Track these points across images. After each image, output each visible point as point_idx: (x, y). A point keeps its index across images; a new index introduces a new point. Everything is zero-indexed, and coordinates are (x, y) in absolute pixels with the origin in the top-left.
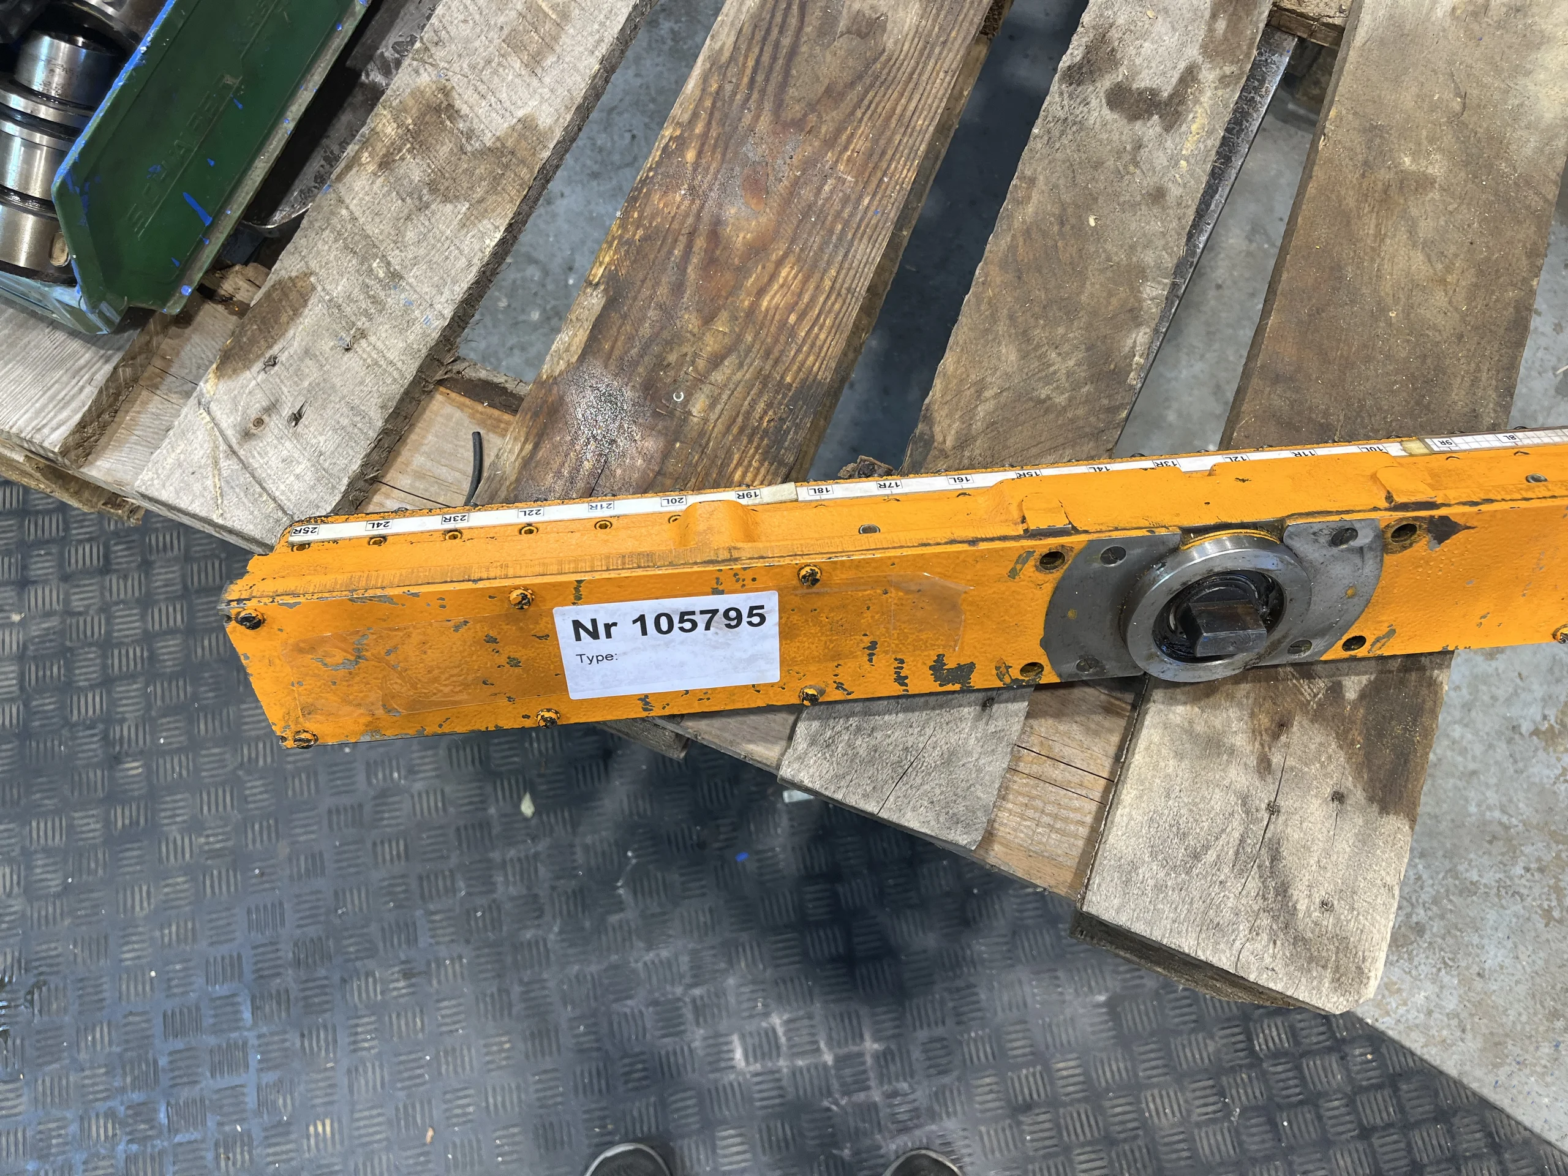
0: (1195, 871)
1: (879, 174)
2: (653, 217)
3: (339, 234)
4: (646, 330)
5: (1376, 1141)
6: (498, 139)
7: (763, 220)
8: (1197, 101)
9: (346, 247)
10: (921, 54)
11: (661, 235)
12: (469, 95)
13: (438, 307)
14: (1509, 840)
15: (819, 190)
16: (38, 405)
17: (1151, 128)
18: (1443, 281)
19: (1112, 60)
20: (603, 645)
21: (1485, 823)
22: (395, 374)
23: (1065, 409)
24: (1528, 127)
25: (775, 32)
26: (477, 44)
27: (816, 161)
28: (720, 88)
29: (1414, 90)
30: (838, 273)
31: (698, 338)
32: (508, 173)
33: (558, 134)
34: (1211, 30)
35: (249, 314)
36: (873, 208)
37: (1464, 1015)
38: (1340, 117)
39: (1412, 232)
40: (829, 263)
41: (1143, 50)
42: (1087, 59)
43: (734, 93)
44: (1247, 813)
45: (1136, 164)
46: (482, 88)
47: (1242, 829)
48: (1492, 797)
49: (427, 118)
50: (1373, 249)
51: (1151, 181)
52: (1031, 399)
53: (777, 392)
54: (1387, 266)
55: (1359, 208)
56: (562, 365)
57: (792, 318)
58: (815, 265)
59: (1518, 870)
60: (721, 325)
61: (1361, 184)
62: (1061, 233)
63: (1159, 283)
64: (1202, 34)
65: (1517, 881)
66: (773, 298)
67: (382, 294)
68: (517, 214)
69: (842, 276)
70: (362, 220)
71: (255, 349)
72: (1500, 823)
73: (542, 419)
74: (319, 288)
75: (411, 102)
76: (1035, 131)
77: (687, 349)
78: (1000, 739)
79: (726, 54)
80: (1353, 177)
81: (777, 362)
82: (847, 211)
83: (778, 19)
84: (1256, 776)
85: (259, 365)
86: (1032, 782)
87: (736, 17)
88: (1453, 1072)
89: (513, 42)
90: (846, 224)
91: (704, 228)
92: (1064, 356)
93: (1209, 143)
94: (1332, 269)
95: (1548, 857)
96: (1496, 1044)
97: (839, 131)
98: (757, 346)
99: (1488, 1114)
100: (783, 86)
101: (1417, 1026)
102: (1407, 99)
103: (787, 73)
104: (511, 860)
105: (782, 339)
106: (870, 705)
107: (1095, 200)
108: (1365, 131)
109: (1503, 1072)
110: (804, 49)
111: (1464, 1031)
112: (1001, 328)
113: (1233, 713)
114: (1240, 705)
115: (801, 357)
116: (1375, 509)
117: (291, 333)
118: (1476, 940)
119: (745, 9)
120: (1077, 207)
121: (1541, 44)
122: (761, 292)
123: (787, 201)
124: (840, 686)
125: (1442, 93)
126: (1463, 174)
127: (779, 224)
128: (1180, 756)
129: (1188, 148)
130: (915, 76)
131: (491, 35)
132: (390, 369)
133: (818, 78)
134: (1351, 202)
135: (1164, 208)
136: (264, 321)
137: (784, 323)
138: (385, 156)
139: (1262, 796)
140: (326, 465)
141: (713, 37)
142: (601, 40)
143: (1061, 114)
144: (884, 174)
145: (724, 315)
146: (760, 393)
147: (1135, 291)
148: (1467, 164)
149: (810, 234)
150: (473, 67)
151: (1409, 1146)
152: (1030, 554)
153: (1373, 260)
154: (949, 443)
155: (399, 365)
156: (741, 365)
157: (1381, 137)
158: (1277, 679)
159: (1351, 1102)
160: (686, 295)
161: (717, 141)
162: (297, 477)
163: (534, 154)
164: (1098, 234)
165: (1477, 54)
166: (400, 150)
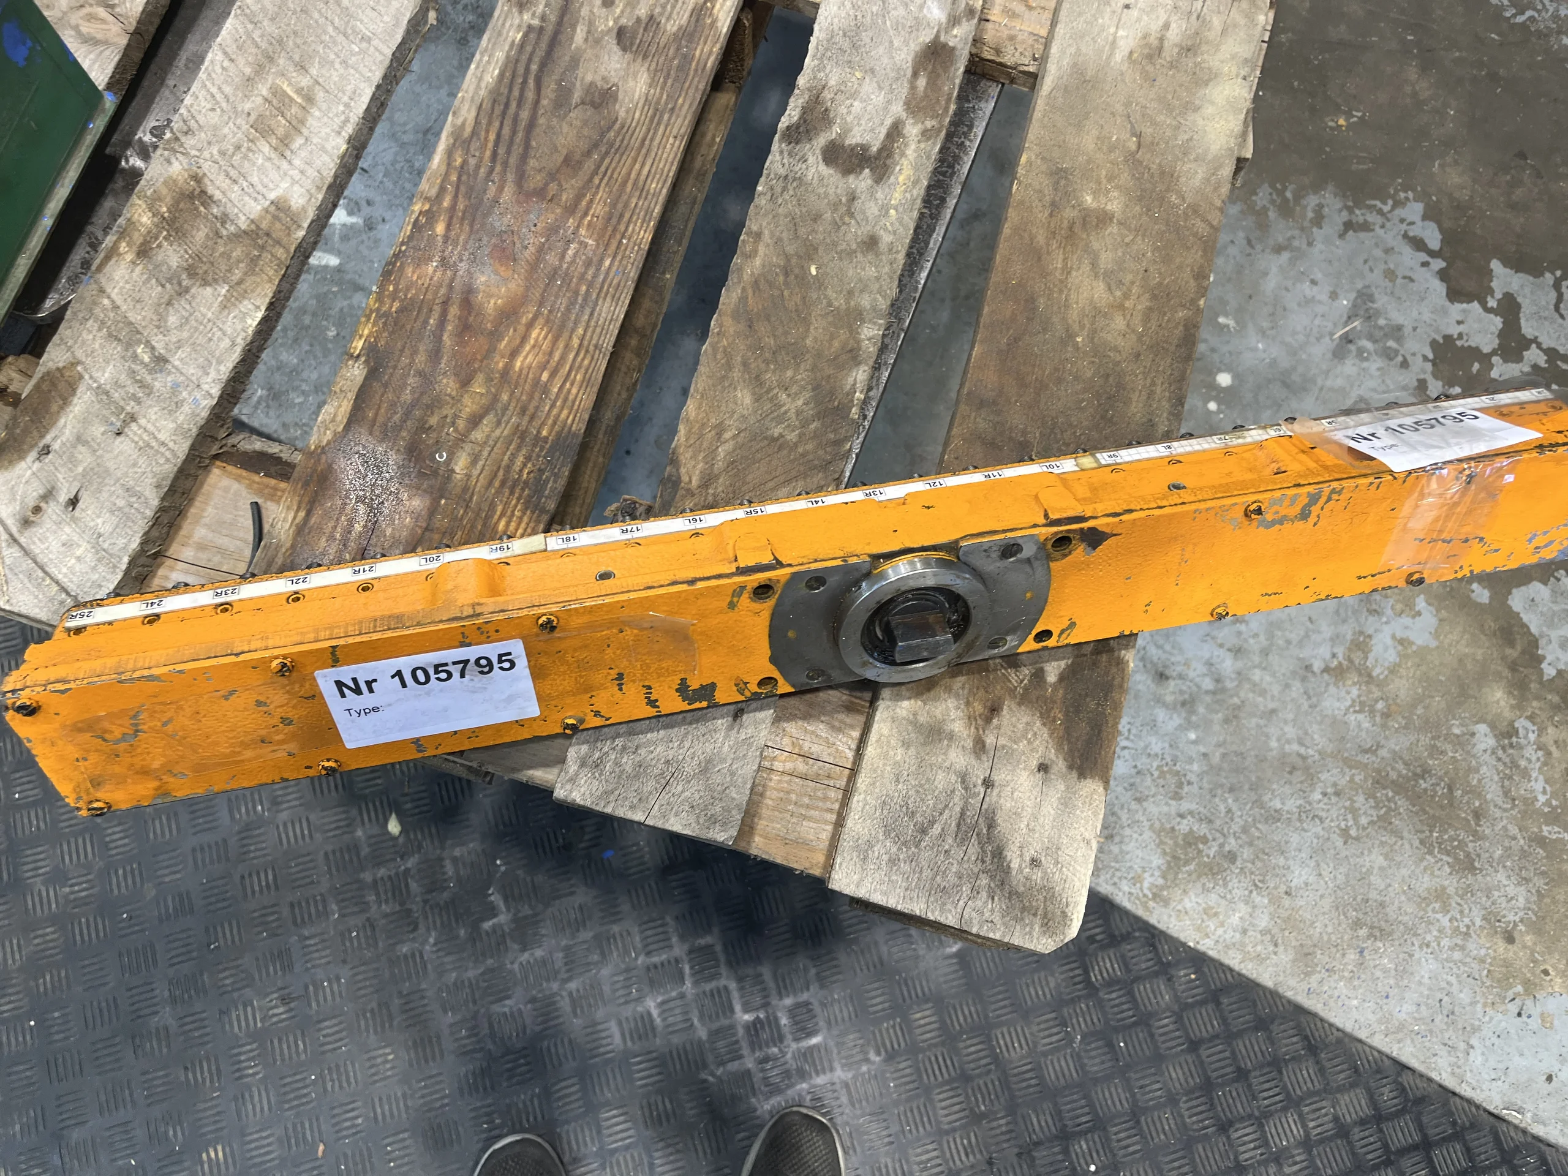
0: (923, 844)
1: (618, 237)
2: (408, 289)
3: (103, 322)
4: (407, 396)
5: (1204, 1053)
6: (252, 221)
7: (512, 286)
8: (903, 154)
9: (110, 335)
10: (652, 121)
11: (417, 306)
12: (221, 181)
13: (205, 387)
14: (1307, 768)
15: (563, 256)
17: (863, 181)
18: (1121, 307)
19: (826, 119)
20: (367, 700)
21: (1284, 755)
22: (168, 454)
23: (796, 445)
24: (1196, 160)
25: (513, 105)
26: (226, 130)
27: (559, 227)
28: (465, 163)
29: (1095, 132)
30: (585, 331)
31: (457, 400)
32: (265, 255)
33: (311, 214)
34: (913, 87)
35: (21, 407)
36: (614, 269)
37: (1275, 931)
38: (1030, 163)
39: (1094, 265)
40: (576, 323)
41: (853, 109)
42: (803, 118)
43: (478, 167)
44: (966, 789)
45: (852, 215)
46: (233, 173)
47: (961, 803)
48: (1290, 731)
49: (182, 205)
50: (1061, 281)
51: (864, 231)
52: (766, 438)
53: (535, 445)
54: (1073, 296)
55: (1048, 245)
56: (329, 434)
57: (545, 376)
58: (562, 326)
59: (1317, 796)
60: (478, 387)
61: (1049, 223)
62: (786, 283)
63: (875, 323)
64: (905, 91)
65: (1315, 805)
66: (526, 358)
67: (149, 378)
68: (278, 292)
69: (589, 334)
70: (124, 308)
71: (29, 439)
72: (1299, 755)
73: (313, 487)
74: (87, 377)
75: (164, 191)
76: (759, 188)
77: (447, 411)
78: (750, 745)
79: (468, 130)
80: (1042, 216)
81: (532, 418)
82: (591, 272)
83: (516, 93)
84: (972, 756)
86: (787, 778)
87: (476, 92)
88: (1269, 984)
89: (261, 128)
90: (590, 285)
91: (456, 297)
92: (793, 397)
93: (915, 192)
94: (1026, 301)
95: (1343, 782)
96: (1307, 955)
97: (579, 198)
98: (513, 404)
99: (1302, 1019)
100: (524, 158)
101: (1234, 944)
102: (1088, 142)
103: (527, 146)
104: (382, 879)
105: (537, 395)
106: (633, 727)
107: (816, 249)
108: (1051, 174)
109: (1314, 979)
110: (542, 121)
111: (1276, 945)
112: (736, 374)
113: (951, 703)
114: (957, 696)
115: (555, 412)
116: (1035, 526)
117: (62, 421)
118: (1281, 861)
119: (483, 85)
120: (800, 257)
121: (1210, 80)
122: (514, 354)
123: (533, 267)
124: (597, 714)
125: (1119, 134)
126: (1138, 208)
127: (527, 288)
128: (906, 745)
129: (897, 197)
130: (647, 142)
131: (238, 122)
132: (162, 449)
133: (556, 150)
134: (1041, 239)
135: (877, 255)
136: (35, 413)
137: (537, 381)
138: (142, 244)
139: (979, 773)
140: (106, 546)
141: (454, 113)
142: (347, 120)
143: (782, 171)
144: (623, 237)
145: (480, 378)
146: (519, 448)
147: (854, 332)
148: (1140, 199)
149: (557, 297)
150: (223, 153)
151: (1233, 1053)
152: (743, 588)
154: (695, 482)
155: (171, 445)
156: (499, 423)
157: (1066, 178)
158: (987, 670)
159: (1179, 1019)
160: (444, 361)
161: (464, 213)
162: (79, 559)
163: (289, 235)
164: (820, 282)
165: (1152, 95)
166: (157, 238)
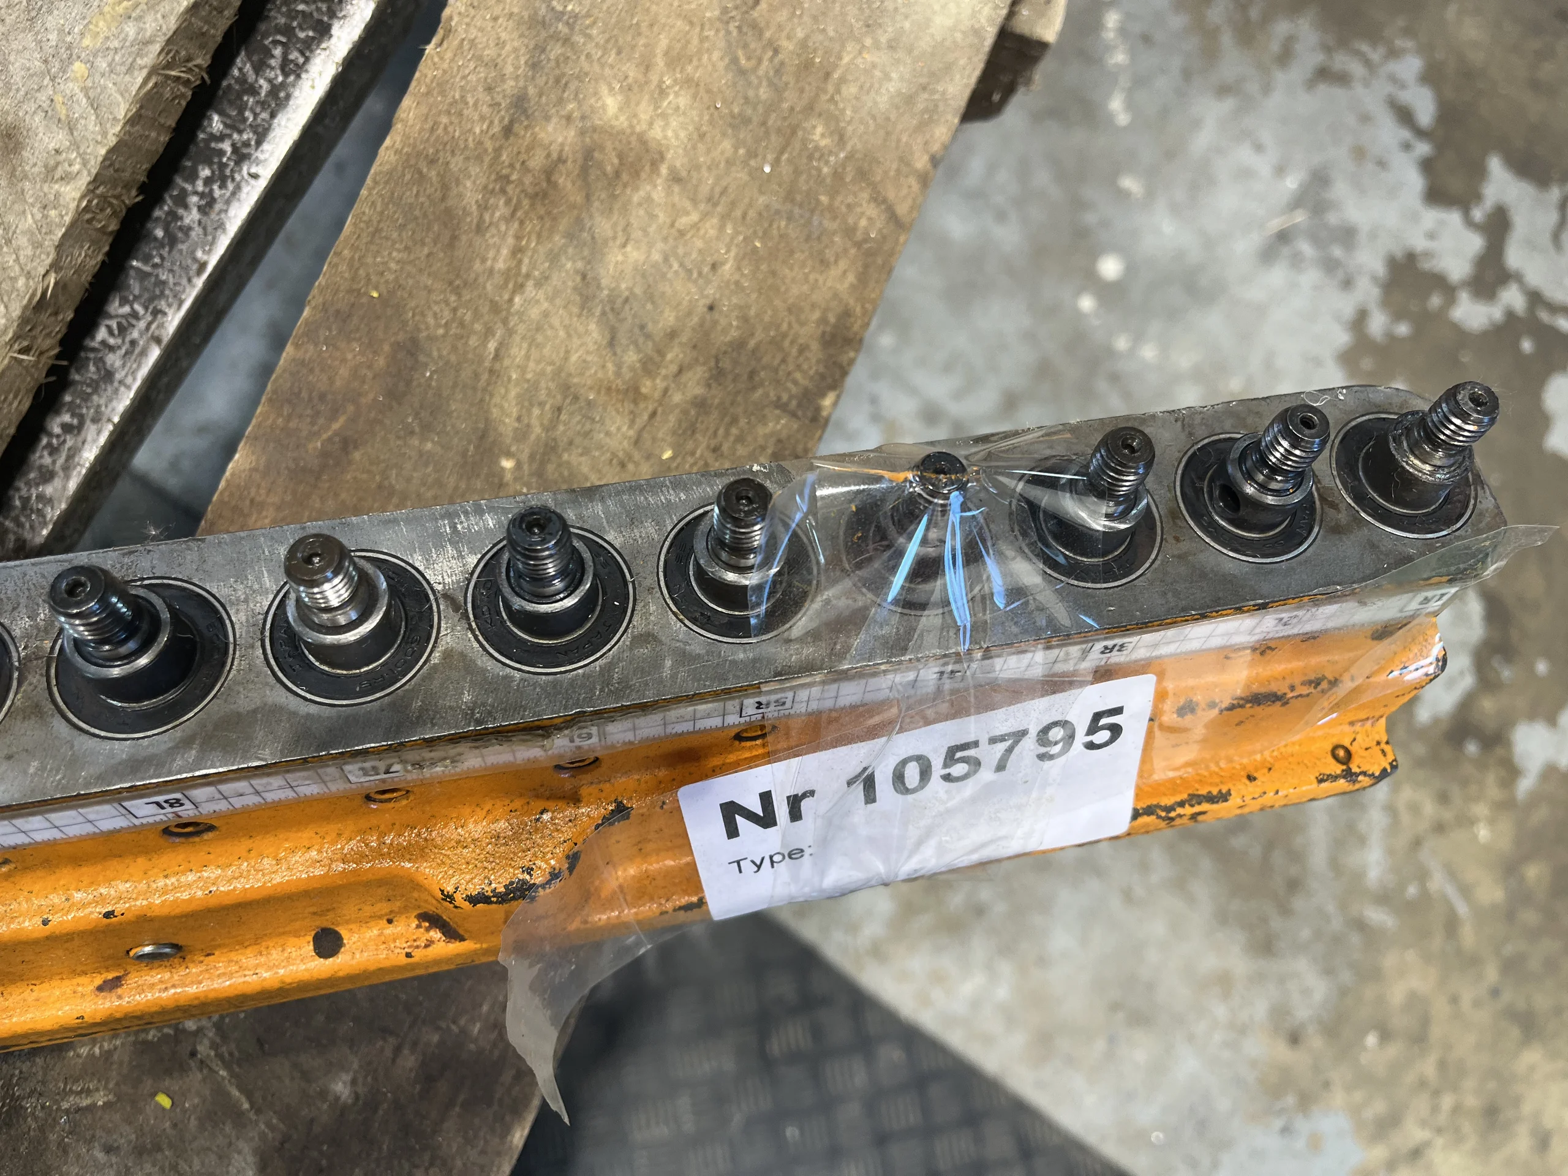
39: (586, 277)
50: (495, 306)
54: (517, 352)
55: (483, 207)
61: (498, 151)
80: (485, 131)
108: (533, 22)
129: (100, 29)
134: (470, 194)
135: (11, 177)
148: (737, 122)
153: (489, 332)
157: (566, 41)
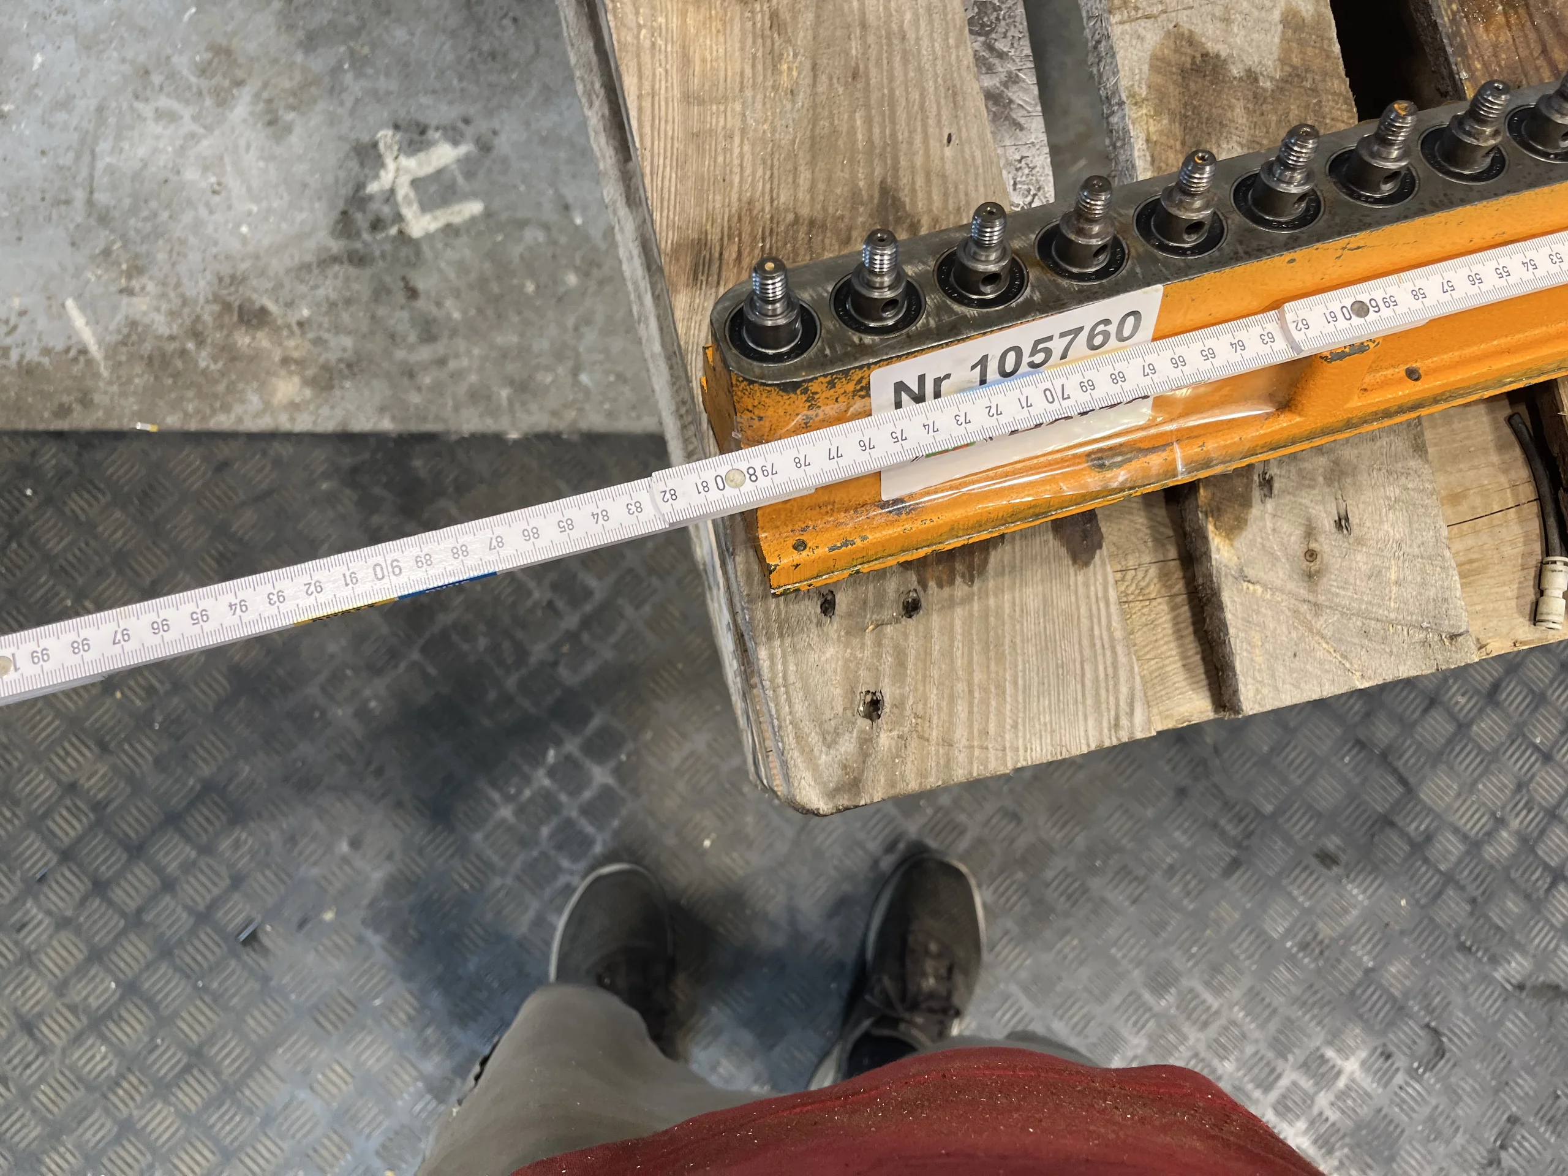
6: (1281, 62)
12: (1214, 29)
16: (1089, 702)
32: (1324, 97)
49: (1192, 87)
75: (1160, 80)
85: (1257, 494)
140: (1416, 551)
